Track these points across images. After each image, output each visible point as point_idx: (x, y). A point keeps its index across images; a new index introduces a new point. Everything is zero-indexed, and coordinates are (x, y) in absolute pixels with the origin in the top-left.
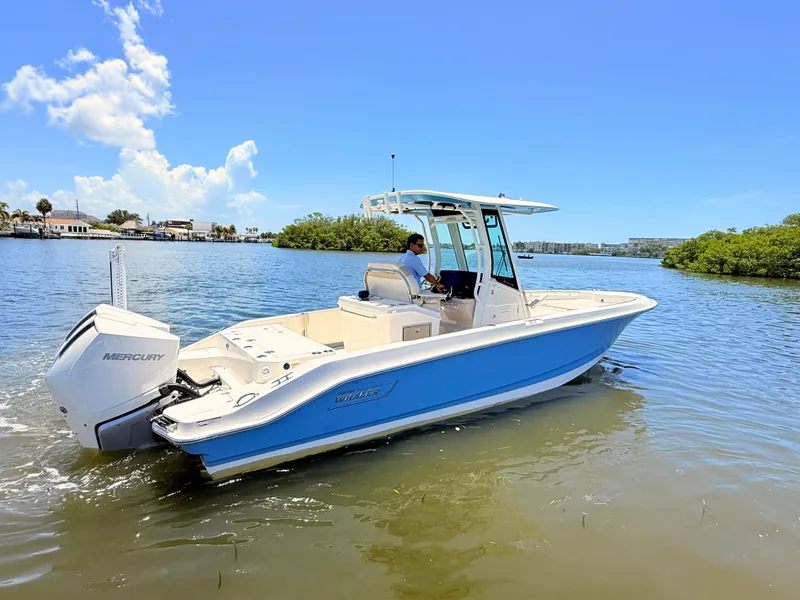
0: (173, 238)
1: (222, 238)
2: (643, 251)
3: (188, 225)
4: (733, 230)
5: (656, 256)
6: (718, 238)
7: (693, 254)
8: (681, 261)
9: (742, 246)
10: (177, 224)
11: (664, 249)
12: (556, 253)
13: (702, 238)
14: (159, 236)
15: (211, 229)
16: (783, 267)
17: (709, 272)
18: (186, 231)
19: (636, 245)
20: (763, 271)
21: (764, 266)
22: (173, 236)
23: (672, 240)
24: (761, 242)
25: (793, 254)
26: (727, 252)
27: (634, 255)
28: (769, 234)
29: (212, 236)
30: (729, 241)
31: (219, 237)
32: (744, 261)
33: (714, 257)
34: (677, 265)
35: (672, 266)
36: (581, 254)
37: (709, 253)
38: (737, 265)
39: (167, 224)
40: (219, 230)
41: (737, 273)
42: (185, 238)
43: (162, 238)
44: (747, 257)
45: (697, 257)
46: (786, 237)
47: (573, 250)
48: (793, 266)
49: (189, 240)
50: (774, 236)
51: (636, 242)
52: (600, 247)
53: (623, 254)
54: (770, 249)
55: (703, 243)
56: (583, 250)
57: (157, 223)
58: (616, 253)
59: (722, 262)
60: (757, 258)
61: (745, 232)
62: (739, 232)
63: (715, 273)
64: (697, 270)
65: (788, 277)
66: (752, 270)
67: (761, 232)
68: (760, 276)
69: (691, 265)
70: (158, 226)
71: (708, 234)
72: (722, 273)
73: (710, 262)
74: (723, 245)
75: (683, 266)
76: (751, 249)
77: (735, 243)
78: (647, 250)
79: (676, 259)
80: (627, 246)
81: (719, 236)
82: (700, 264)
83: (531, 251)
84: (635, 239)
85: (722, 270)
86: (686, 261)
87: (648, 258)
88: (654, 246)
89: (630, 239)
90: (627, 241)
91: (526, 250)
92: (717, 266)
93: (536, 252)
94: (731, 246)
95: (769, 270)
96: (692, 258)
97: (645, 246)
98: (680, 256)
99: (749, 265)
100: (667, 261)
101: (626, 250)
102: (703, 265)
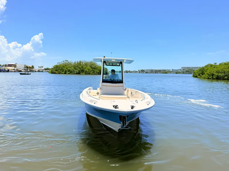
0: (8, 71)
1: (29, 70)
2: (186, 71)
3: (15, 66)
4: (216, 63)
5: (191, 73)
7: (203, 72)
8: (199, 75)
9: (219, 69)
10: (10, 65)
11: (193, 71)
12: (156, 73)
13: (206, 66)
14: (2, 70)
15: (24, 67)
17: (209, 78)
18: (14, 68)
19: (184, 69)
20: (226, 77)
21: (226, 76)
22: (8, 70)
23: (196, 67)
24: (225, 67)
26: (214, 71)
27: (183, 73)
28: (227, 65)
29: (25, 70)
30: (214, 67)
31: (27, 70)
32: (220, 74)
33: (210, 73)
34: (198, 76)
35: (196, 77)
36: (165, 73)
37: (208, 72)
38: (218, 76)
39: (6, 66)
40: (27, 67)
41: (218, 78)
42: (14, 71)
43: (4, 71)
44: (221, 73)
45: (204, 73)
47: (161, 72)
49: (15, 72)
51: (184, 68)
52: (171, 70)
53: (180, 73)
55: (206, 68)
56: (165, 72)
57: (2, 65)
58: (177, 72)
59: (213, 75)
60: (224, 73)
61: (220, 64)
62: (218, 64)
63: (210, 79)
64: (204, 78)
66: (223, 77)
67: (225, 64)
68: (225, 79)
69: (203, 76)
70: (2, 66)
71: (208, 65)
73: (209, 75)
74: (213, 69)
75: (200, 77)
76: (222, 70)
77: (217, 68)
78: (187, 71)
79: (197, 74)
80: (181, 70)
81: (211, 66)
82: (206, 75)
83: (147, 73)
84: (184, 67)
85: (213, 78)
86: (201, 75)
87: (188, 74)
88: (190, 70)
89: (182, 67)
90: (181, 68)
91: (145, 72)
92: (211, 76)
93: (149, 73)
94: (215, 69)
95: (228, 77)
96: (203, 74)
97: (187, 70)
98: (199, 73)
99: (222, 75)
100: (195, 75)
101: (181, 71)
102: (207, 76)
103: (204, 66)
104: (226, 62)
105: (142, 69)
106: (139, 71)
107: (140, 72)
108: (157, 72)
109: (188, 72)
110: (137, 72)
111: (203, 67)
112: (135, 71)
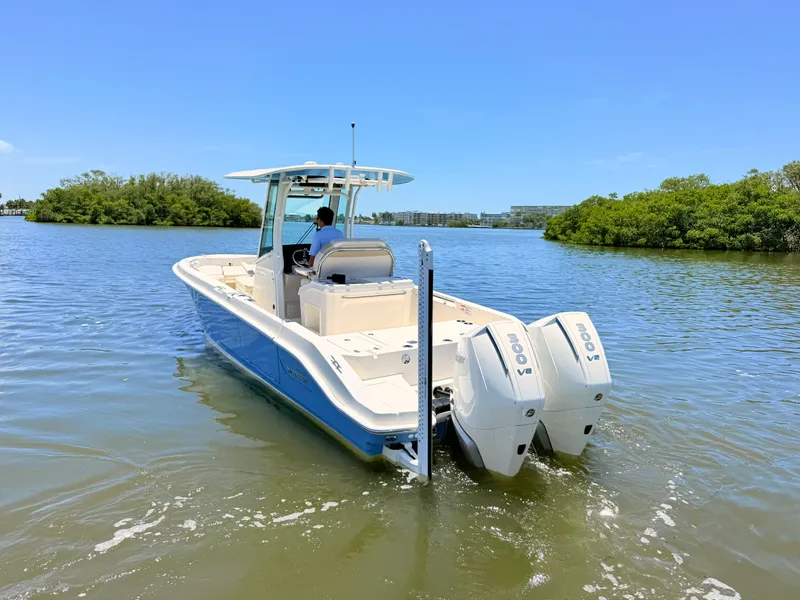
2: (526, 221)
4: (614, 195)
5: (540, 227)
6: (601, 205)
7: (576, 223)
8: (563, 232)
9: (622, 213)
11: (548, 218)
12: (430, 225)
13: (585, 204)
16: (661, 236)
17: (591, 243)
19: (518, 214)
20: (643, 240)
21: (643, 235)
23: (556, 207)
24: (640, 208)
25: (670, 222)
26: (607, 219)
27: (517, 225)
28: (647, 200)
30: (610, 208)
32: (624, 230)
33: (596, 226)
34: (560, 236)
35: (555, 238)
36: (459, 226)
37: (591, 221)
38: (618, 236)
41: (619, 244)
44: (627, 226)
45: (580, 226)
46: (663, 202)
47: (449, 221)
48: (670, 235)
50: (651, 203)
51: (518, 211)
52: (479, 218)
53: (505, 226)
54: (649, 216)
55: (585, 209)
56: (460, 221)
58: (497, 223)
59: (604, 232)
60: (637, 227)
61: (626, 198)
62: (620, 198)
63: (596, 244)
64: (579, 242)
65: (666, 247)
66: (632, 240)
67: (641, 197)
68: (640, 246)
69: (574, 235)
71: (589, 200)
72: (604, 245)
73: (592, 232)
74: (604, 213)
75: (565, 238)
76: (630, 217)
77: (615, 210)
78: (527, 219)
79: (558, 230)
80: (508, 216)
81: (601, 202)
82: (583, 234)
83: (400, 224)
84: (518, 207)
85: (604, 241)
86: (569, 232)
87: (533, 228)
88: (538, 215)
89: (512, 207)
90: (508, 210)
91: (394, 223)
92: (599, 236)
93: (406, 225)
94: (612, 214)
95: (648, 239)
96: (575, 228)
97: (528, 215)
98: (562, 226)
99: (630, 234)
100: (550, 232)
101: (508, 220)
102: (585, 236)
103: (578, 203)
104: (645, 192)
105: (384, 211)
106: (374, 215)
107: (376, 222)
108: (433, 220)
109: (532, 221)
110: (369, 219)
111: (575, 206)
112: (361, 217)
